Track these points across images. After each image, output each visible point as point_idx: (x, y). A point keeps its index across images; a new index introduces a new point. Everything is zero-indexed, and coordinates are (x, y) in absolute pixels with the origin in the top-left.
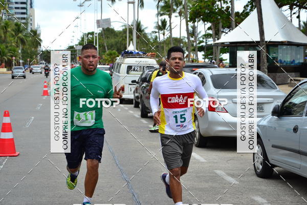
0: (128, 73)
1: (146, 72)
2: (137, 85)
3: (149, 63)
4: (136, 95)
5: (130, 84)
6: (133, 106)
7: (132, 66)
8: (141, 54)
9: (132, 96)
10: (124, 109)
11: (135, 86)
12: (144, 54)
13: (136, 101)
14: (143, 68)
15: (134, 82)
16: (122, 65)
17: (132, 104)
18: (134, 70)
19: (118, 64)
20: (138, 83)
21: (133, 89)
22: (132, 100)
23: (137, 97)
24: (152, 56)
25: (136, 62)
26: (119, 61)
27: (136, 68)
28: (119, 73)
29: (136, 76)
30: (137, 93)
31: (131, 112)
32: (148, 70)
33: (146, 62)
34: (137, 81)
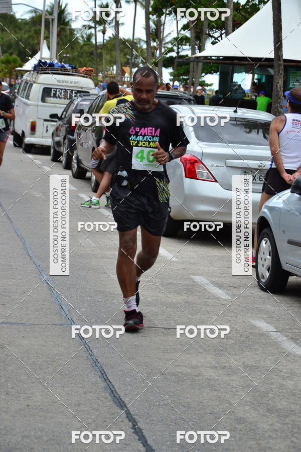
0: (43, 100)
1: (76, 103)
2: (60, 123)
3: (81, 85)
4: (57, 139)
5: (45, 120)
6: (49, 158)
7: (51, 88)
8: (69, 68)
9: (48, 142)
11: (55, 123)
12: (74, 68)
13: (55, 150)
14: (70, 94)
15: (54, 116)
16: (34, 85)
17: (48, 154)
18: (55, 96)
19: (26, 83)
20: (60, 119)
21: (51, 130)
22: (48, 148)
23: (58, 144)
24: (87, 74)
25: (60, 81)
26: (29, 79)
27: (58, 93)
28: (27, 97)
29: (57, 106)
30: (57, 136)
31: (48, 168)
32: (80, 99)
33: (75, 83)
34: (59, 115)
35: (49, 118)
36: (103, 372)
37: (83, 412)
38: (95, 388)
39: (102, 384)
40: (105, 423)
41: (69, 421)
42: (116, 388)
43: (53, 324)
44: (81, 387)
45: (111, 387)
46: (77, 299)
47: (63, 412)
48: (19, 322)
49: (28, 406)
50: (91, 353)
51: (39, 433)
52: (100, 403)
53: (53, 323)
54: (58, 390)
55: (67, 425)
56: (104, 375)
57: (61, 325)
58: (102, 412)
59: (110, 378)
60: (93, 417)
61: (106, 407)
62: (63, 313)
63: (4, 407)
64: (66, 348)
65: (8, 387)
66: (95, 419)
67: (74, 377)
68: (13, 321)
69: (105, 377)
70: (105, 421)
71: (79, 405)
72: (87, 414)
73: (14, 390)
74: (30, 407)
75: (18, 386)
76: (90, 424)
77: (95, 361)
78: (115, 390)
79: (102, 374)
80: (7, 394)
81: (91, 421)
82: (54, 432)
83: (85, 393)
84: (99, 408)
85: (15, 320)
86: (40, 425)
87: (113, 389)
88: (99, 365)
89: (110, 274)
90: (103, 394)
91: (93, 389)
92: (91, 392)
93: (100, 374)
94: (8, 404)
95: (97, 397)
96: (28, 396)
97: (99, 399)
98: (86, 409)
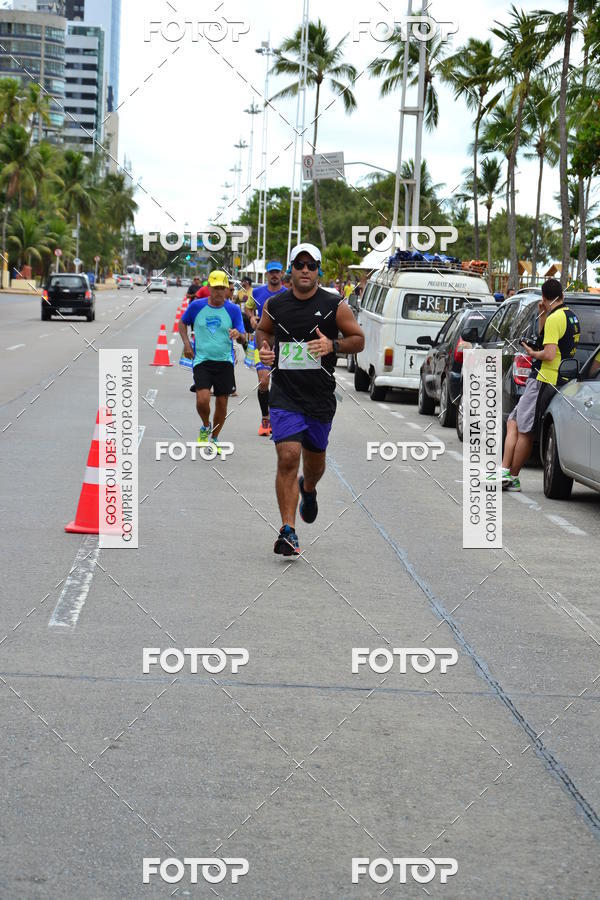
0: (405, 315)
1: (461, 318)
2: (435, 351)
3: (467, 289)
4: (429, 377)
5: (408, 347)
6: (416, 409)
7: (418, 296)
8: (447, 261)
9: (414, 382)
10: (394, 418)
11: (426, 352)
12: (455, 261)
13: (426, 396)
14: (451, 305)
15: (424, 340)
16: (391, 290)
17: (415, 403)
18: (424, 308)
19: (377, 287)
20: (435, 344)
21: (419, 364)
22: (415, 392)
23: (431, 385)
24: (476, 272)
25: (431, 283)
26: (380, 280)
27: (429, 303)
28: (379, 310)
29: (430, 324)
30: (430, 373)
31: (415, 426)
32: (468, 311)
33: (457, 285)
34: (433, 339)
35: (417, 345)
36: (567, 781)
37: (544, 853)
38: (558, 810)
39: (569, 803)
40: (589, 877)
41: (522, 870)
42: (595, 810)
43: (467, 693)
44: (532, 807)
45: (587, 809)
46: (500, 648)
47: (509, 854)
48: (407, 688)
49: (446, 841)
50: (539, 745)
51: (474, 892)
52: (572, 837)
53: (466, 690)
54: (495, 813)
55: (521, 878)
56: (571, 786)
57: (481, 694)
58: (578, 854)
59: (580, 791)
60: (564, 865)
61: (583, 845)
62: (481, 674)
63: (405, 843)
64: (495, 737)
65: (406, 806)
66: (569, 869)
67: (518, 789)
68: (399, 687)
69: (572, 789)
70: (587, 872)
71: (535, 841)
72: (552, 858)
73: (417, 812)
74: (450, 844)
75: (423, 805)
76: (562, 877)
77: (550, 759)
78: (594, 813)
79: (567, 784)
80: (407, 818)
81: (561, 871)
82: (498, 891)
83: (542, 819)
84: (571, 847)
85: (401, 685)
86: (473, 878)
87: (590, 812)
88: (557, 767)
89: (549, 605)
90: (575, 822)
91: (555, 810)
92: (552, 817)
93: (561, 782)
94: (410, 837)
95: (564, 827)
96: (444, 822)
97: (568, 830)
98: (548, 848)
